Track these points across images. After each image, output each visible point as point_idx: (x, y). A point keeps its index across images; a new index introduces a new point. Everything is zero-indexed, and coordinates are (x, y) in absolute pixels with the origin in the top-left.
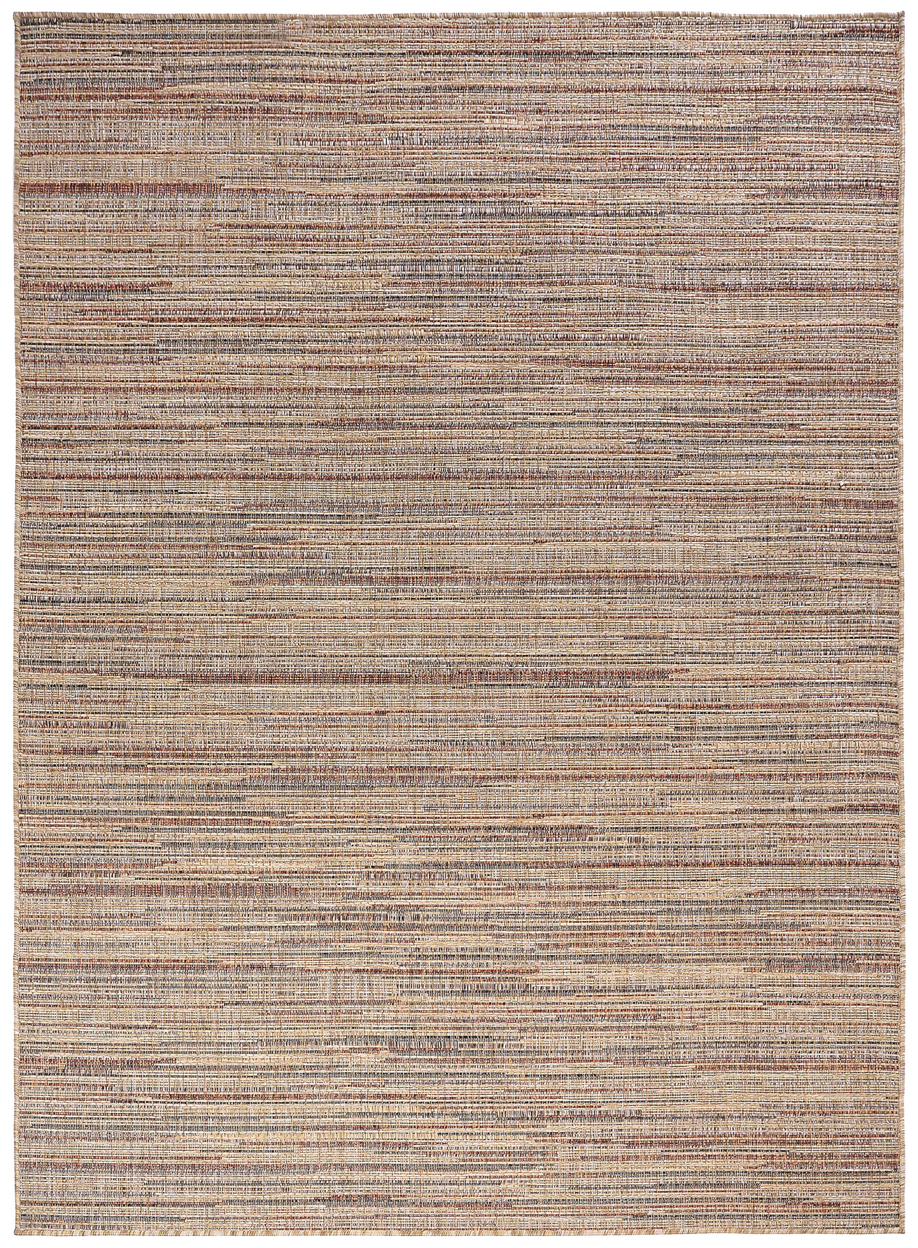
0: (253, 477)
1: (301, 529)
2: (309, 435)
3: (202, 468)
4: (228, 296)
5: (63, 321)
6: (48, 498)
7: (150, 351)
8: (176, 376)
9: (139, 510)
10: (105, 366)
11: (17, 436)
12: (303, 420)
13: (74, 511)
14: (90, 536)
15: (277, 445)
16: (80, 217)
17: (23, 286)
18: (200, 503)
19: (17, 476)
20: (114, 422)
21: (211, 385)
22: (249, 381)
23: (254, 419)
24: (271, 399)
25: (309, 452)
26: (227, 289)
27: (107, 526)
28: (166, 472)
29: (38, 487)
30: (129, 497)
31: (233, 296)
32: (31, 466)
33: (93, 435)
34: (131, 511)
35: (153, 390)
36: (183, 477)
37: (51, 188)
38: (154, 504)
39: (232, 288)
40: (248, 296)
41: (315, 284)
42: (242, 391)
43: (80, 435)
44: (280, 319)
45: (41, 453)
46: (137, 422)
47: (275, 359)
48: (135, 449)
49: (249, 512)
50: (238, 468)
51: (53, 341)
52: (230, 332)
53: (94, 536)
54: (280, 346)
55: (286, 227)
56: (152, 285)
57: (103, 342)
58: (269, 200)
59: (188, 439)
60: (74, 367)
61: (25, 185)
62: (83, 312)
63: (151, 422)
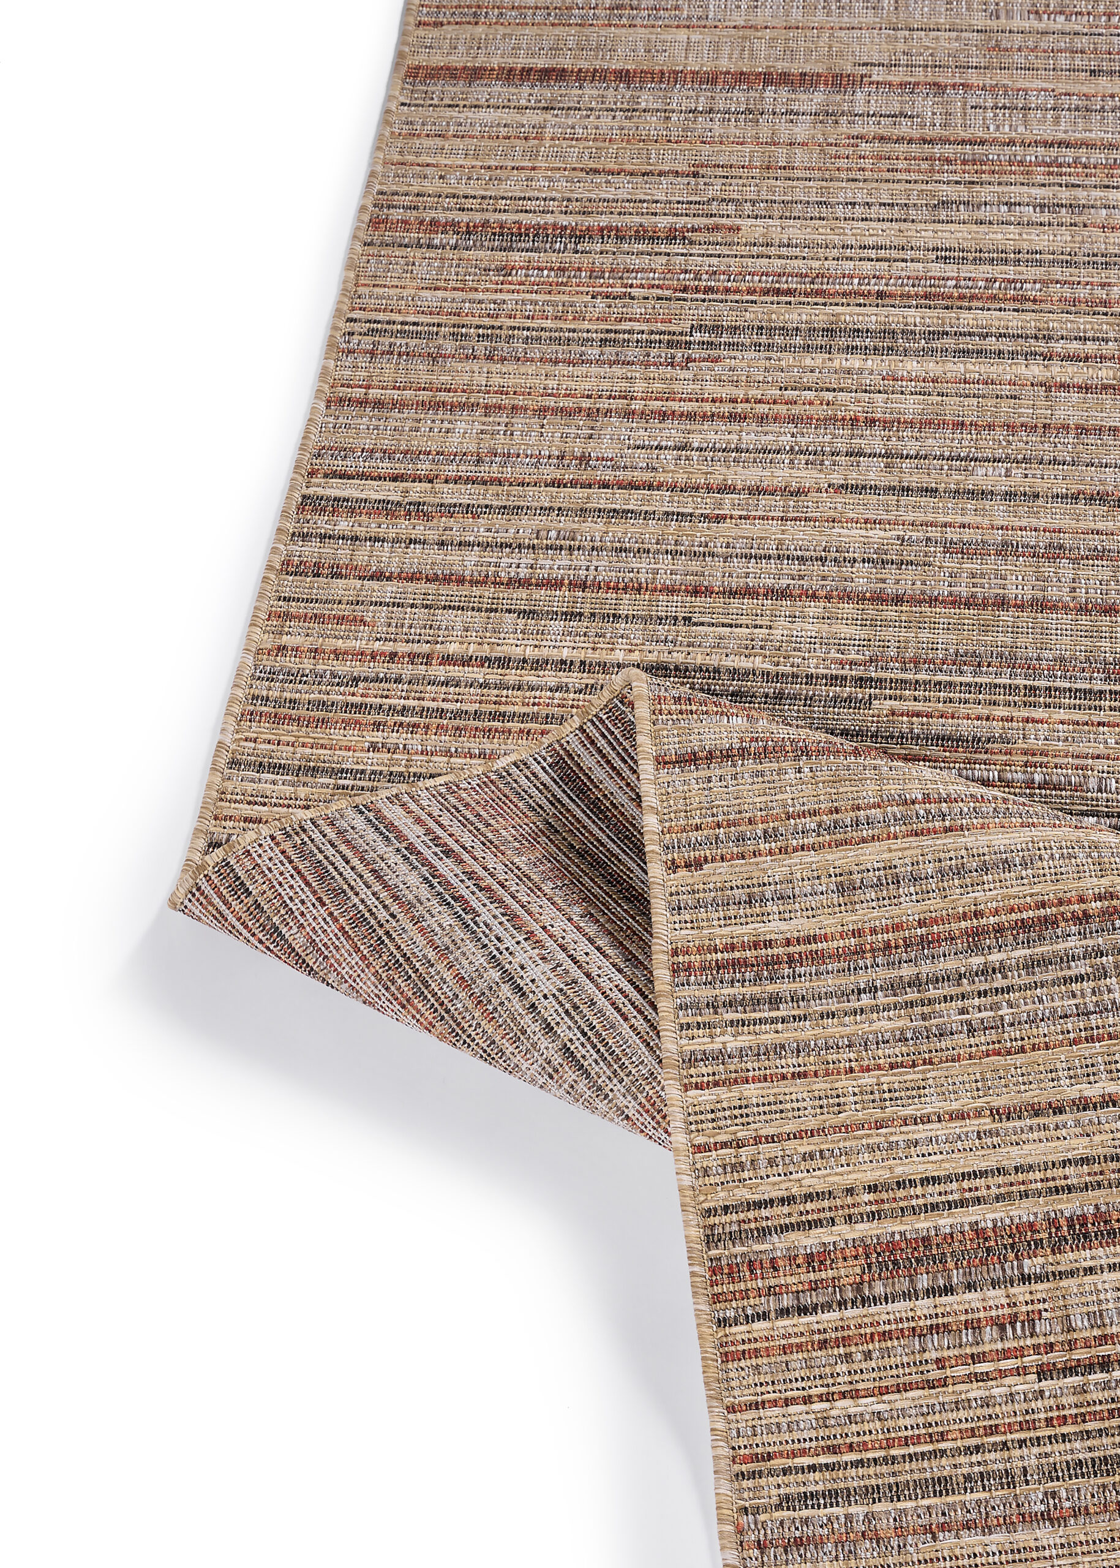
0: (898, 600)
1: (1027, 720)
2: (1058, 517)
3: (765, 575)
4: (872, 254)
5: (452, 284)
6: (341, 620)
7: (670, 344)
8: (726, 392)
9: (578, 655)
10: (548, 367)
11: (292, 488)
12: (1040, 486)
13: (402, 648)
14: (434, 705)
15: (967, 535)
16: (537, 117)
17: (375, 223)
18: (748, 651)
19: (270, 568)
20: (550, 472)
21: (811, 410)
22: (910, 406)
23: (913, 480)
24: (964, 442)
25: (1055, 552)
26: (871, 241)
27: (485, 685)
28: (664, 579)
29: (322, 595)
30: (558, 625)
31: (882, 253)
32: (311, 551)
33: (490, 496)
34: (555, 654)
35: (663, 416)
36: (709, 591)
37: (475, 74)
38: (622, 644)
39: (881, 241)
40: (920, 255)
41: (1078, 239)
42: (886, 424)
43: (451, 494)
44: (994, 298)
45: (344, 525)
46: (608, 475)
47: (974, 368)
48: (594, 528)
49: (882, 675)
50: (862, 579)
51: (422, 319)
52: (872, 317)
53: (445, 706)
54: (992, 343)
55: (1011, 143)
56: (694, 230)
57: (548, 324)
58: (973, 101)
59: (736, 513)
60: (468, 366)
61: (418, 68)
62: (506, 270)
63: (647, 476)
